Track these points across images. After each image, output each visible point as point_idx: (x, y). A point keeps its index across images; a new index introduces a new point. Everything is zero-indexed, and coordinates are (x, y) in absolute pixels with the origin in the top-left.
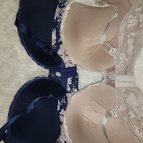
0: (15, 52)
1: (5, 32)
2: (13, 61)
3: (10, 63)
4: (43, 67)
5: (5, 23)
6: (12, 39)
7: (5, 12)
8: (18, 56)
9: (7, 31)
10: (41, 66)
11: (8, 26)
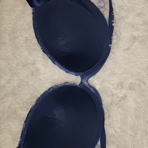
0: (37, 69)
1: (26, 45)
2: (34, 80)
3: (30, 81)
4: (73, 74)
5: (26, 35)
6: (35, 54)
7: (27, 21)
8: (40, 74)
9: (28, 44)
10: (71, 74)
11: (30, 39)
